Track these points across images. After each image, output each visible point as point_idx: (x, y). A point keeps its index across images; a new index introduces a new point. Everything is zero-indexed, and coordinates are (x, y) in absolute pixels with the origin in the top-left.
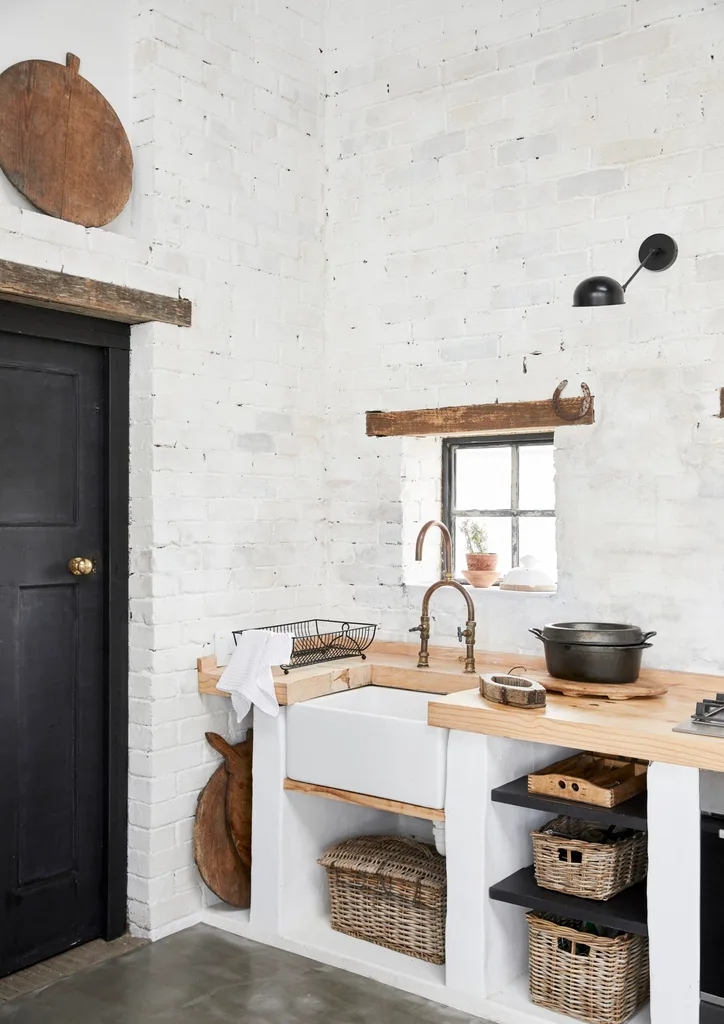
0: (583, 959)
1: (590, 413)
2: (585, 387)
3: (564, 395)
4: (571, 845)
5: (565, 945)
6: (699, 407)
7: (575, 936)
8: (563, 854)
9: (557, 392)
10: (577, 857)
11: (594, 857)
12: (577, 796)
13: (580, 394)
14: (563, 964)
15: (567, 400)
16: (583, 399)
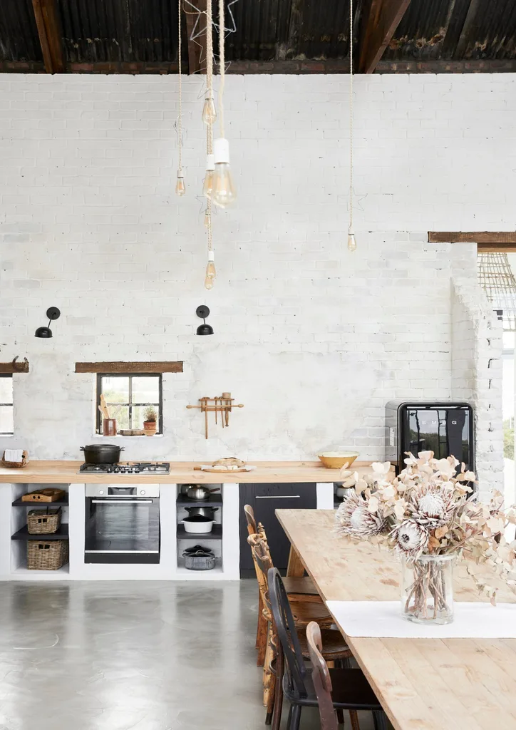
0: (47, 550)
1: (28, 368)
2: (25, 359)
3: (16, 361)
4: (42, 517)
5: (41, 547)
6: (68, 369)
7: (45, 543)
8: (40, 521)
9: (15, 360)
10: (45, 520)
11: (51, 519)
12: (39, 500)
13: (24, 361)
14: (40, 553)
15: (18, 363)
16: (25, 363)
